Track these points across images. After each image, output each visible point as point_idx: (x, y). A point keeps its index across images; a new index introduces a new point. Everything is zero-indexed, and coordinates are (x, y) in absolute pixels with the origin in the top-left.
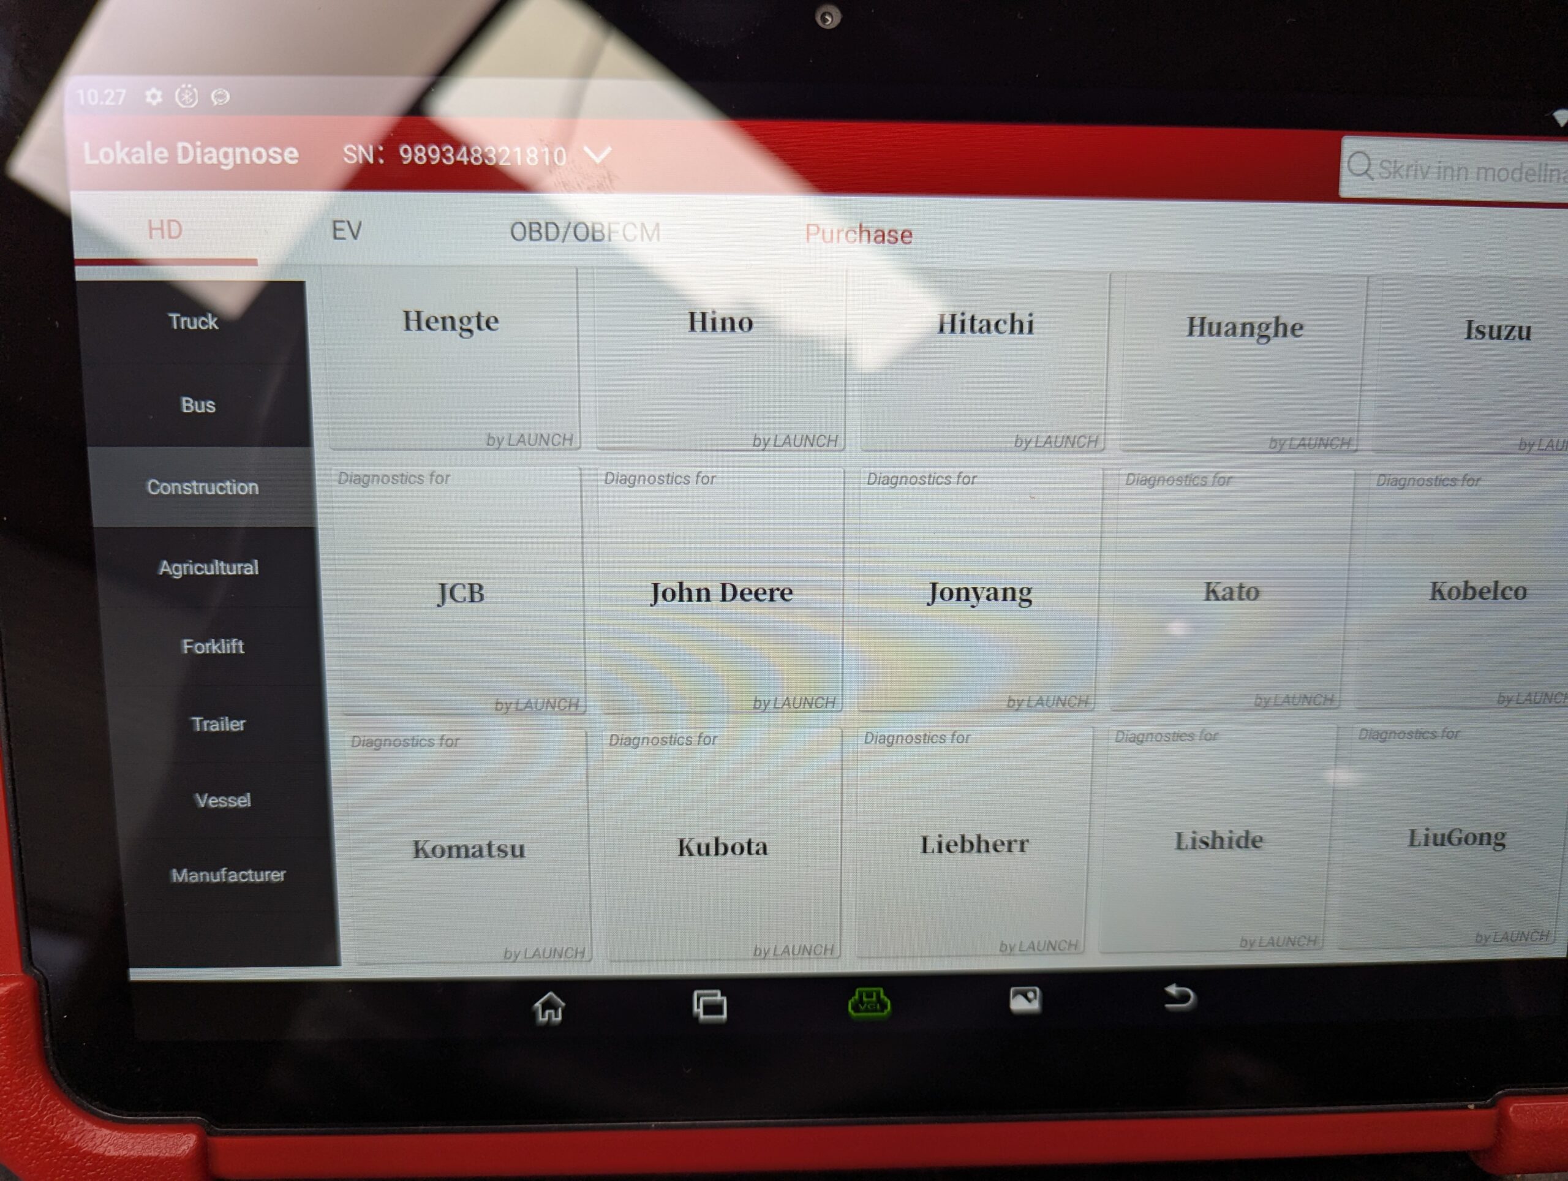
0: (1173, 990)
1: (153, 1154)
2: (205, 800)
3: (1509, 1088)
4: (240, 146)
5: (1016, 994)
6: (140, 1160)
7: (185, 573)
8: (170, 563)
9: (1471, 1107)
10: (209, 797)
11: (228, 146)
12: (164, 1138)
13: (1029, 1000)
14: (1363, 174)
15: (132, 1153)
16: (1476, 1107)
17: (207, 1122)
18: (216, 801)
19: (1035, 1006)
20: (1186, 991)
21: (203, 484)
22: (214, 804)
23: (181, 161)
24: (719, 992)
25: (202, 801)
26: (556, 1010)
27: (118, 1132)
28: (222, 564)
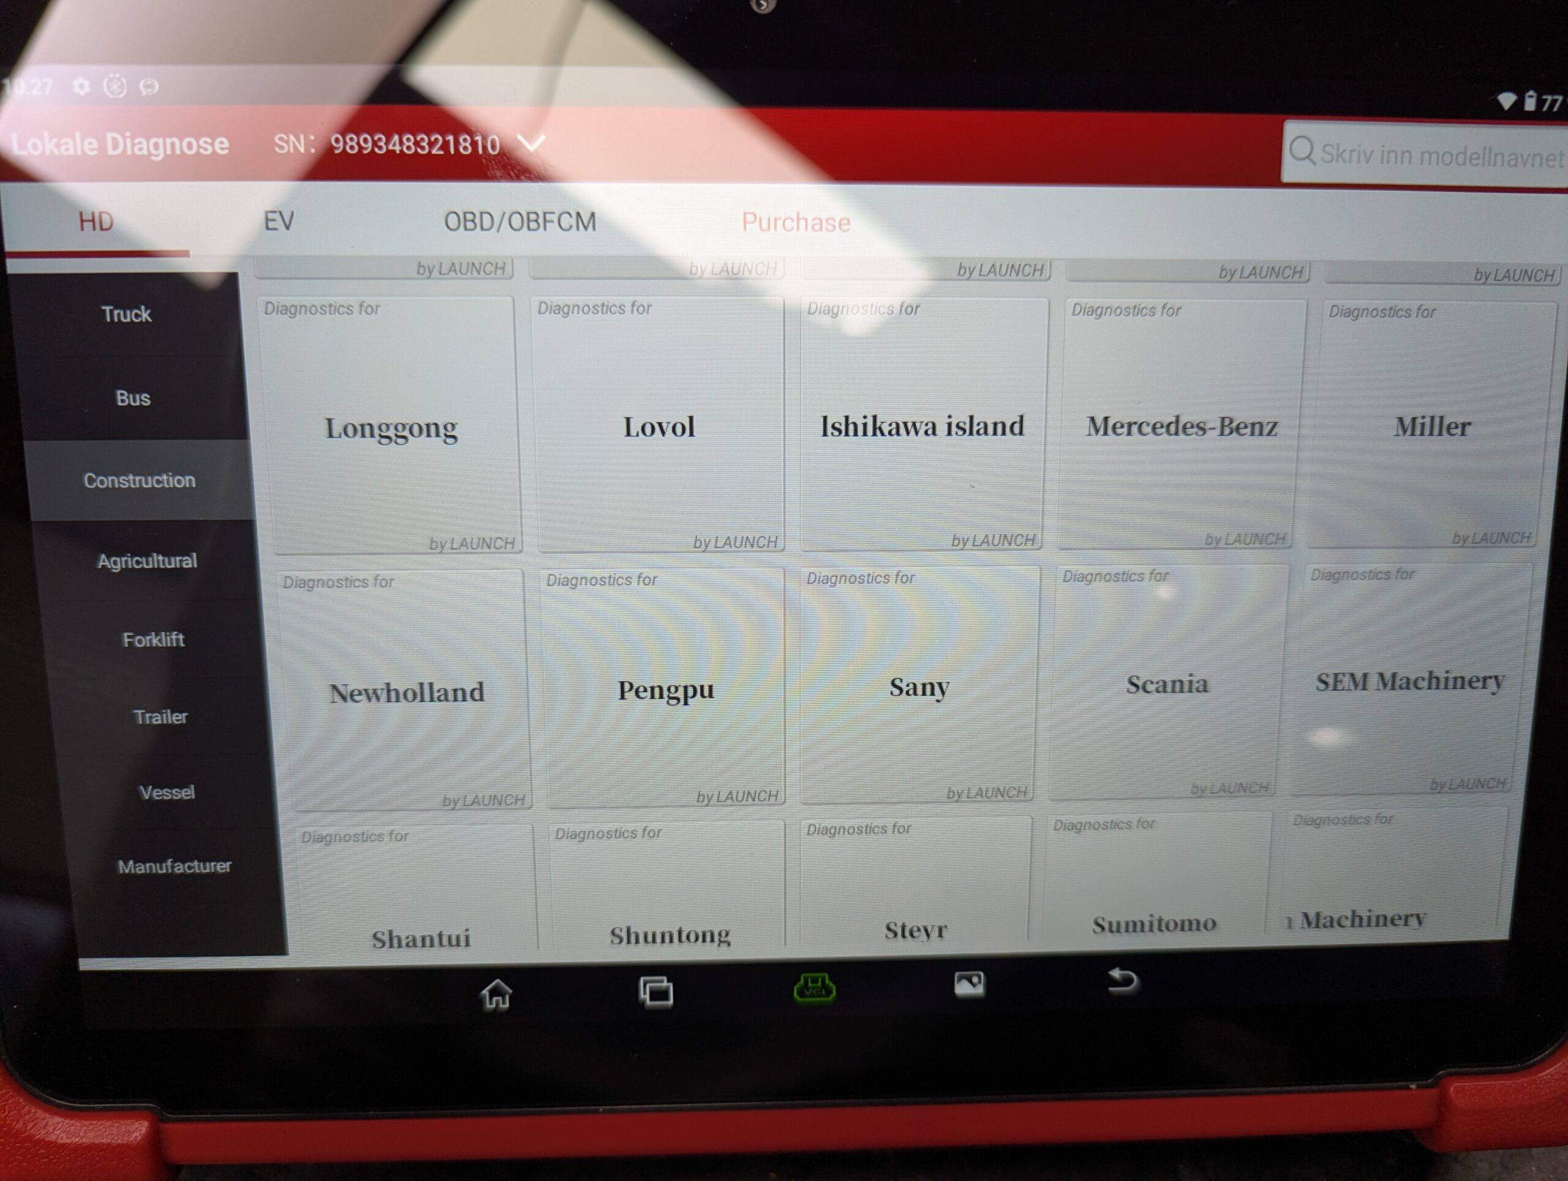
0: (1116, 973)
1: (104, 1141)
2: (149, 793)
3: (1449, 1068)
4: (171, 136)
5: (960, 978)
6: (92, 1147)
7: (124, 567)
8: (108, 557)
9: (1413, 1086)
10: (152, 789)
11: (158, 137)
12: (116, 1125)
13: (974, 985)
14: (1304, 159)
15: (84, 1140)
16: (1419, 1087)
17: (159, 1108)
18: (161, 793)
19: (980, 990)
20: (1128, 974)
21: (140, 478)
22: (158, 796)
23: (111, 152)
24: (665, 978)
25: (147, 793)
26: (503, 996)
27: (70, 1120)
28: (161, 558)
